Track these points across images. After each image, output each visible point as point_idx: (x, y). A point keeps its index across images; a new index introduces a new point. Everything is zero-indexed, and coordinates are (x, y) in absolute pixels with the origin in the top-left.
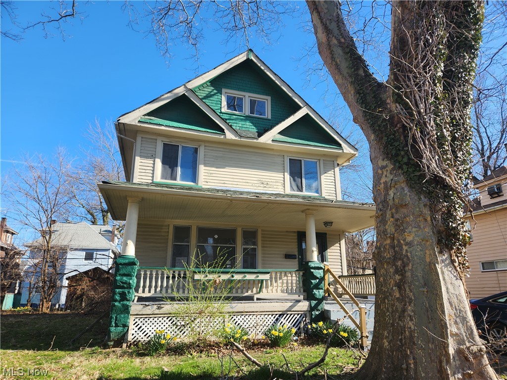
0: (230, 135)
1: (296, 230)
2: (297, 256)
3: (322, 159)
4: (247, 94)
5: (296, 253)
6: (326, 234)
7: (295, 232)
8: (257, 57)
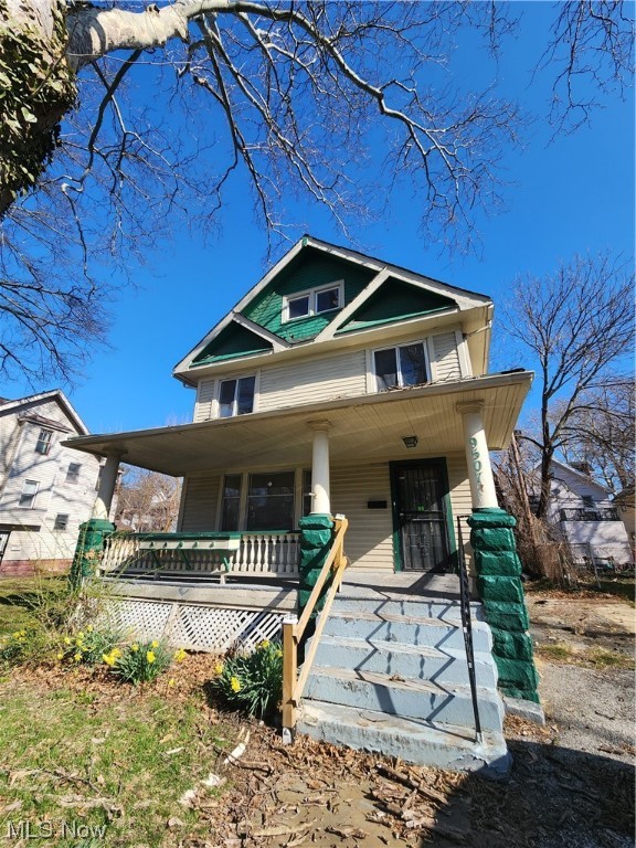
0: (279, 348)
1: (387, 460)
2: (389, 504)
3: (430, 336)
4: (312, 291)
5: (389, 499)
6: (444, 458)
7: (385, 463)
8: (314, 239)
